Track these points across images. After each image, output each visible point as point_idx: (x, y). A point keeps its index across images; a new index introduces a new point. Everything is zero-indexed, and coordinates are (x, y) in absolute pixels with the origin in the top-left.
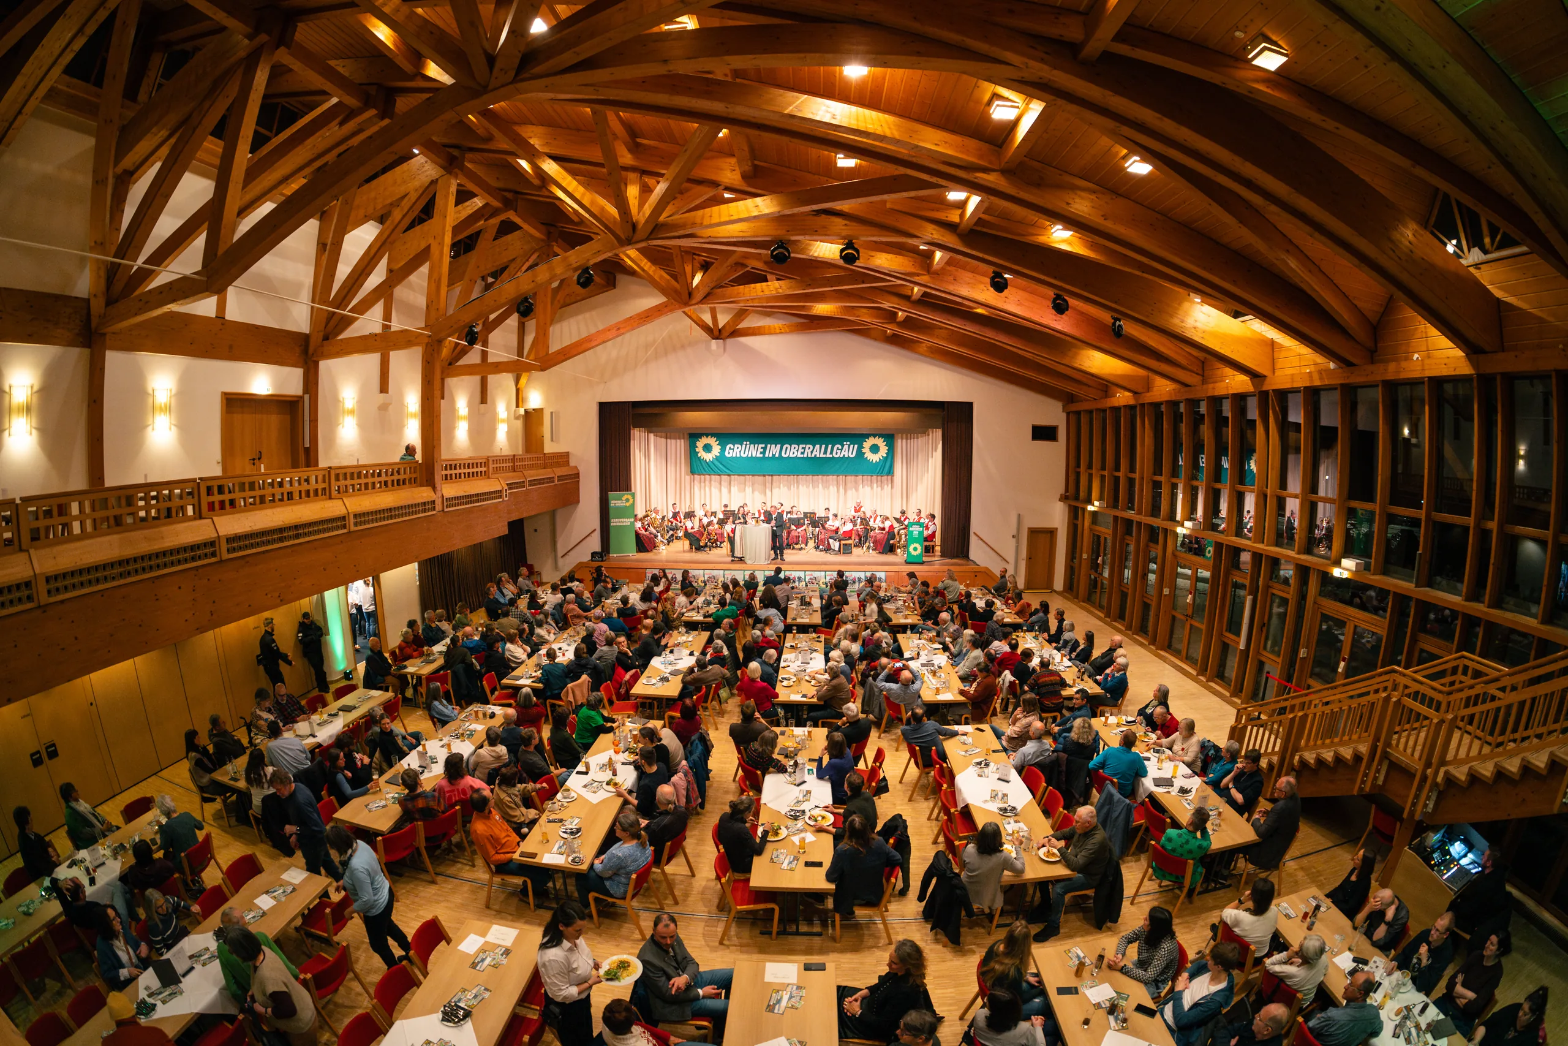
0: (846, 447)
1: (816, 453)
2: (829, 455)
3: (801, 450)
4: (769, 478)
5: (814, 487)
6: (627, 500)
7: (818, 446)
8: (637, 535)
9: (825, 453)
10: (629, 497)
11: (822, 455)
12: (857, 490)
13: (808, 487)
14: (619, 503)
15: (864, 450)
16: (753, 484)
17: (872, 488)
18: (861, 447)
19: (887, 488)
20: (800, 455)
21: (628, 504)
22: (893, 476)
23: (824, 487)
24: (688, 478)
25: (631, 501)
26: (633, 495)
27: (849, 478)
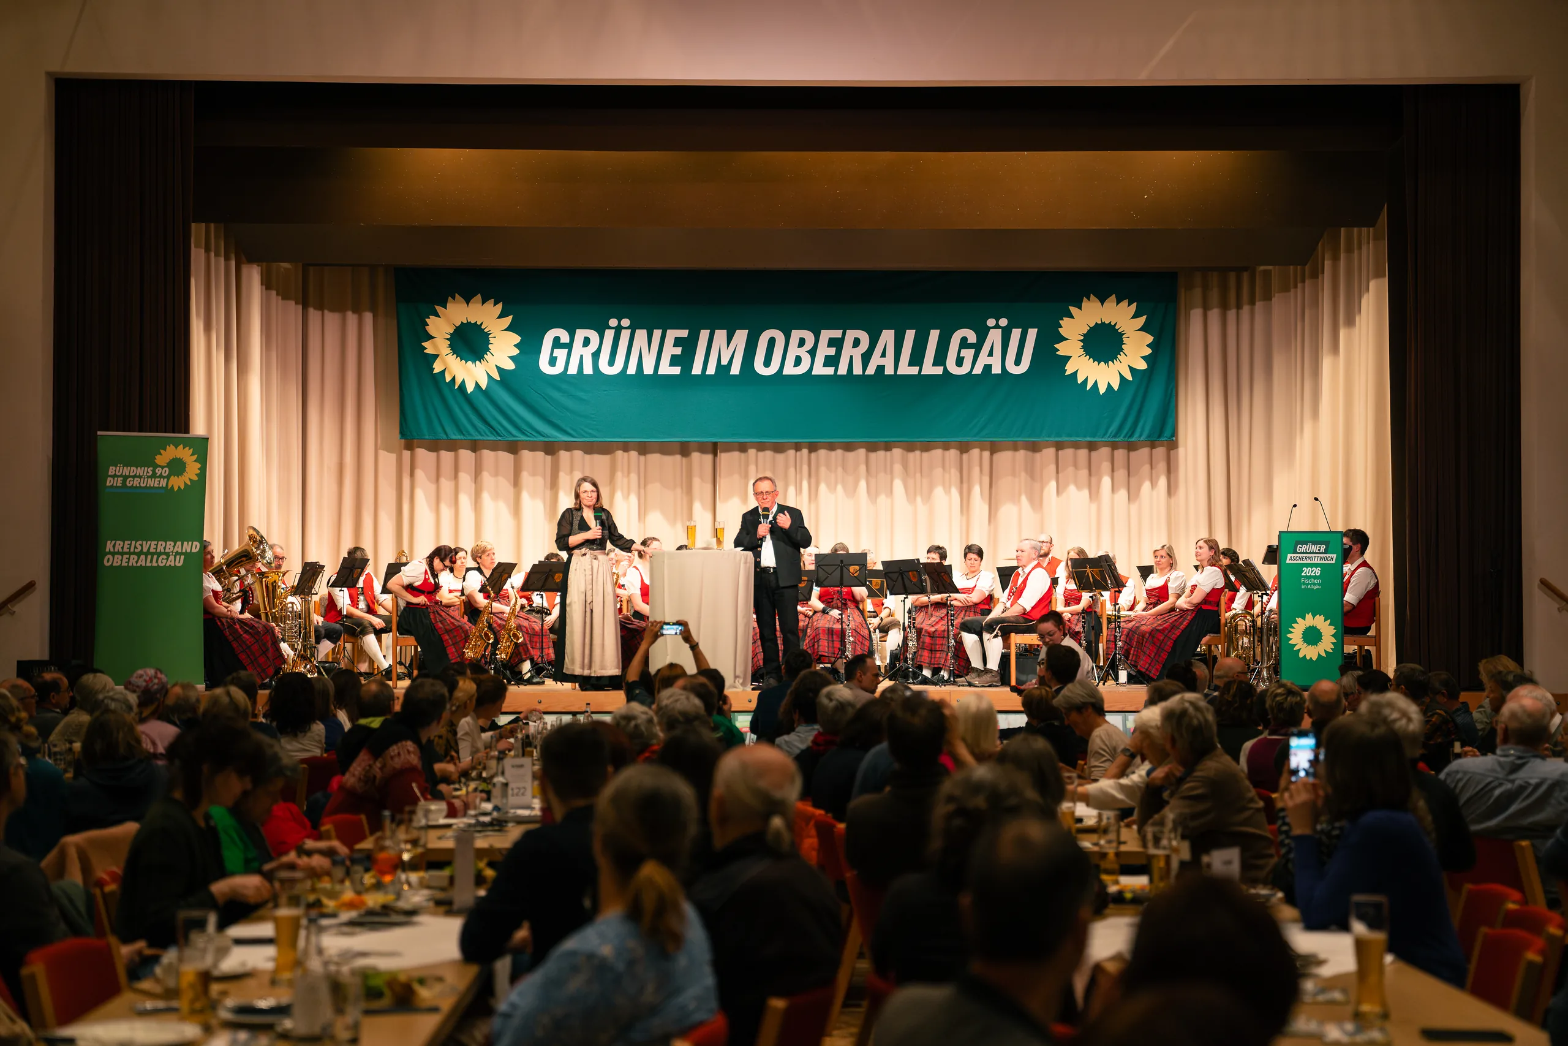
0: (995, 337)
1: (883, 361)
2: (929, 368)
3: (824, 351)
4: (701, 461)
5: (873, 495)
6: (177, 467)
7: (888, 336)
8: (212, 622)
9: (917, 359)
10: (185, 454)
11: (905, 369)
12: (1037, 503)
13: (851, 492)
14: (140, 477)
15: (1062, 349)
16: (643, 484)
17: (1094, 493)
18: (1050, 338)
19: (1153, 493)
20: (820, 370)
21: (178, 483)
22: (1172, 444)
23: (911, 496)
24: (388, 460)
25: (192, 470)
26: (201, 446)
27: (1004, 457)
